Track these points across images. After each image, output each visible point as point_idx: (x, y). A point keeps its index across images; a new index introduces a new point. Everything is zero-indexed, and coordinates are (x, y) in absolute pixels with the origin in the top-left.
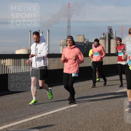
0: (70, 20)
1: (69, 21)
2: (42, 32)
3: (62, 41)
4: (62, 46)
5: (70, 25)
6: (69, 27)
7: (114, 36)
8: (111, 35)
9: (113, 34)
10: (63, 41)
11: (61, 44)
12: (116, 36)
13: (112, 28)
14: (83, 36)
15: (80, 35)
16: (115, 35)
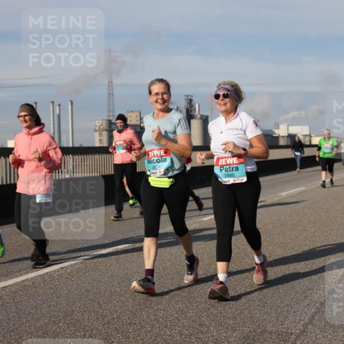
0: (112, 82)
1: (110, 83)
2: (59, 105)
3: (98, 123)
4: (98, 133)
5: (113, 91)
6: (111, 95)
7: (197, 112)
8: (191, 111)
9: (195, 109)
10: (100, 122)
11: (97, 128)
12: (201, 113)
13: (193, 98)
14: (139, 114)
15: (132, 112)
16: (199, 111)
